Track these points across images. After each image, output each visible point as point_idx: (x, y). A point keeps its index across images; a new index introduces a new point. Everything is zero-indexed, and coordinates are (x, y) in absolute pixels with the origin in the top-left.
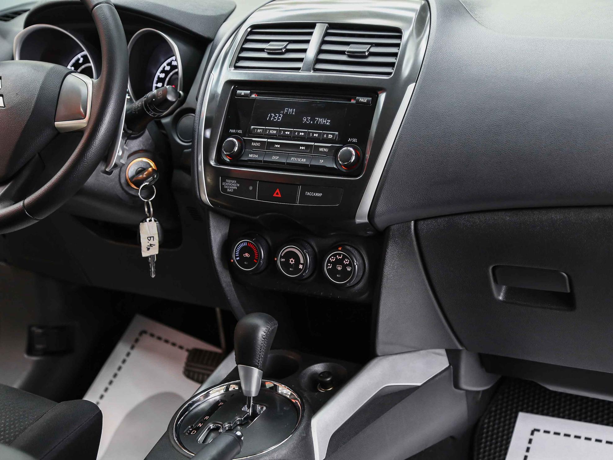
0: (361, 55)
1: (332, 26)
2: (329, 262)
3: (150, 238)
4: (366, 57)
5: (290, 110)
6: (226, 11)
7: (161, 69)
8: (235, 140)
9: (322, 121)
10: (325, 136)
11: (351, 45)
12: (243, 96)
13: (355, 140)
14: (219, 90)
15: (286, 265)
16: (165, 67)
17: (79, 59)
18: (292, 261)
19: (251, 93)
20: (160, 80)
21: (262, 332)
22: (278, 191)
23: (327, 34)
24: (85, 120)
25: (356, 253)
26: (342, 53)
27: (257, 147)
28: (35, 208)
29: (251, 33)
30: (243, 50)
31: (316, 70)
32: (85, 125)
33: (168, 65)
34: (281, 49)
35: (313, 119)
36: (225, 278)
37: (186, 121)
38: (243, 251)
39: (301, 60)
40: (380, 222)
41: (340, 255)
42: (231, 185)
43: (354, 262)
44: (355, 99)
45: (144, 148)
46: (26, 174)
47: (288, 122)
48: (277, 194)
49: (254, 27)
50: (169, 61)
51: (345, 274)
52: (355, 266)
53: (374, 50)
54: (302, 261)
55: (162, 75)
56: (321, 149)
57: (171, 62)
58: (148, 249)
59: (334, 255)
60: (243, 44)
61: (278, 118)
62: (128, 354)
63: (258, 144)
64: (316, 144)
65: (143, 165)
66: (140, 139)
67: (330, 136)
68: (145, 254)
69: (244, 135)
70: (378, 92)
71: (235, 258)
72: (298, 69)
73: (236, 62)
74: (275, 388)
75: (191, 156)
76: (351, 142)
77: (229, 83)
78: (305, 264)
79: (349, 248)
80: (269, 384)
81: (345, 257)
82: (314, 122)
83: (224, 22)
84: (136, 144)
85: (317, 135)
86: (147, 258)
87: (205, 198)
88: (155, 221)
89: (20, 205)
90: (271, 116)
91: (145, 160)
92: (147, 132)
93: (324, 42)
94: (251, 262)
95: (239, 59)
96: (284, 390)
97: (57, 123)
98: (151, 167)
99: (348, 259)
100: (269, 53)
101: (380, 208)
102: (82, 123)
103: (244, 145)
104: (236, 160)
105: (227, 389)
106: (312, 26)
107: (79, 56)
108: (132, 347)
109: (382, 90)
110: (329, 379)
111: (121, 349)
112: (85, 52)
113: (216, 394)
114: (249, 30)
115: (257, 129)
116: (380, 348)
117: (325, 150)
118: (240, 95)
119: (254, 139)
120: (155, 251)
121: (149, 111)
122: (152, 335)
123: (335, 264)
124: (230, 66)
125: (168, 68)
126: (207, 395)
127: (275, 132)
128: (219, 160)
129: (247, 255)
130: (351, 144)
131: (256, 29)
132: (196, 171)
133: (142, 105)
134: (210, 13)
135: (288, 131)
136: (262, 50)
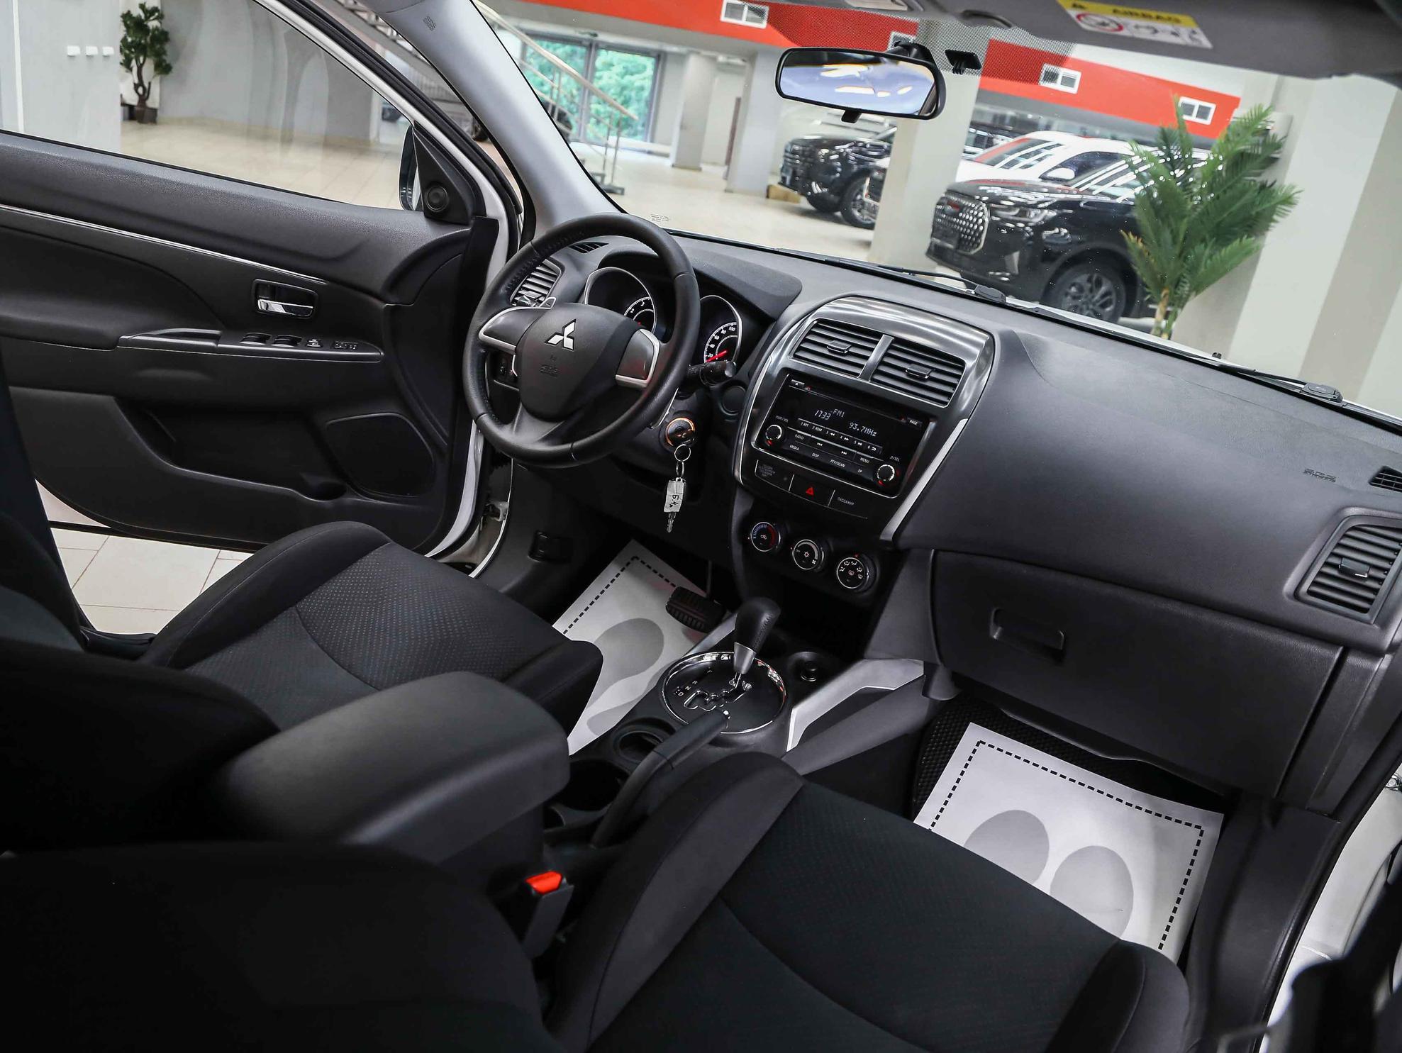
0: (921, 377)
1: (898, 340)
2: (842, 565)
3: (675, 496)
4: (925, 380)
5: (840, 412)
6: (792, 294)
7: (717, 331)
8: (780, 428)
9: (868, 431)
10: (869, 447)
11: (912, 365)
12: (796, 386)
13: (897, 459)
14: (776, 372)
15: (800, 556)
16: (721, 330)
17: (641, 303)
18: (807, 555)
19: (805, 386)
20: (714, 341)
21: (765, 618)
22: (811, 489)
23: (891, 347)
24: (646, 382)
25: (870, 562)
26: (903, 370)
27: (799, 440)
28: (581, 452)
29: (816, 326)
30: (805, 340)
31: (873, 380)
32: (645, 386)
33: (724, 329)
34: (843, 351)
35: (860, 427)
36: (737, 551)
37: (734, 392)
38: (761, 532)
39: (861, 366)
40: (902, 543)
41: (854, 561)
42: (768, 471)
43: (866, 572)
44: (906, 419)
45: (688, 410)
46: (577, 417)
47: (835, 423)
48: (810, 491)
49: (820, 321)
50: (727, 325)
51: (854, 581)
52: (866, 576)
53: (934, 375)
54: (816, 557)
55: (717, 338)
56: (861, 459)
57: (729, 327)
58: (671, 506)
59: (850, 561)
60: (807, 335)
61: (826, 416)
62: (617, 576)
63: (802, 438)
64: (858, 453)
65: (683, 425)
66: (688, 400)
67: (874, 449)
68: (666, 510)
69: (788, 424)
70: (931, 419)
71: (752, 537)
72: (857, 375)
73: (797, 351)
74: (767, 669)
75: (735, 428)
76: (893, 460)
77: (785, 370)
78: (819, 561)
79: (866, 558)
80: (760, 664)
81: (858, 565)
82: (860, 430)
83: (790, 304)
84: (682, 405)
85: (861, 444)
86: (668, 513)
87: (738, 474)
88: (683, 481)
89: (568, 446)
90: (819, 413)
91: (686, 420)
92: (694, 394)
93: (886, 355)
94: (765, 544)
95: (800, 349)
96: (773, 674)
97: (619, 377)
98: (690, 428)
99: (862, 567)
100: (830, 351)
101: (906, 533)
102: (642, 383)
103: (788, 435)
104: (777, 447)
105: (718, 658)
106: (879, 335)
107: (642, 300)
108: (622, 571)
109: (934, 418)
110: (813, 670)
111: (612, 570)
112: (649, 298)
113: (709, 658)
114: (815, 322)
115: (804, 422)
116: (869, 652)
117: (866, 461)
118: (794, 385)
119: (799, 432)
120: (677, 509)
121: (703, 379)
122: (643, 562)
123: (847, 569)
124: (789, 354)
125: (724, 332)
126: (701, 658)
127: (820, 430)
128: (760, 442)
129: (764, 537)
130: (892, 463)
131: (822, 323)
132: (735, 448)
133: (698, 372)
134: (779, 293)
135: (833, 433)
136: (824, 346)
